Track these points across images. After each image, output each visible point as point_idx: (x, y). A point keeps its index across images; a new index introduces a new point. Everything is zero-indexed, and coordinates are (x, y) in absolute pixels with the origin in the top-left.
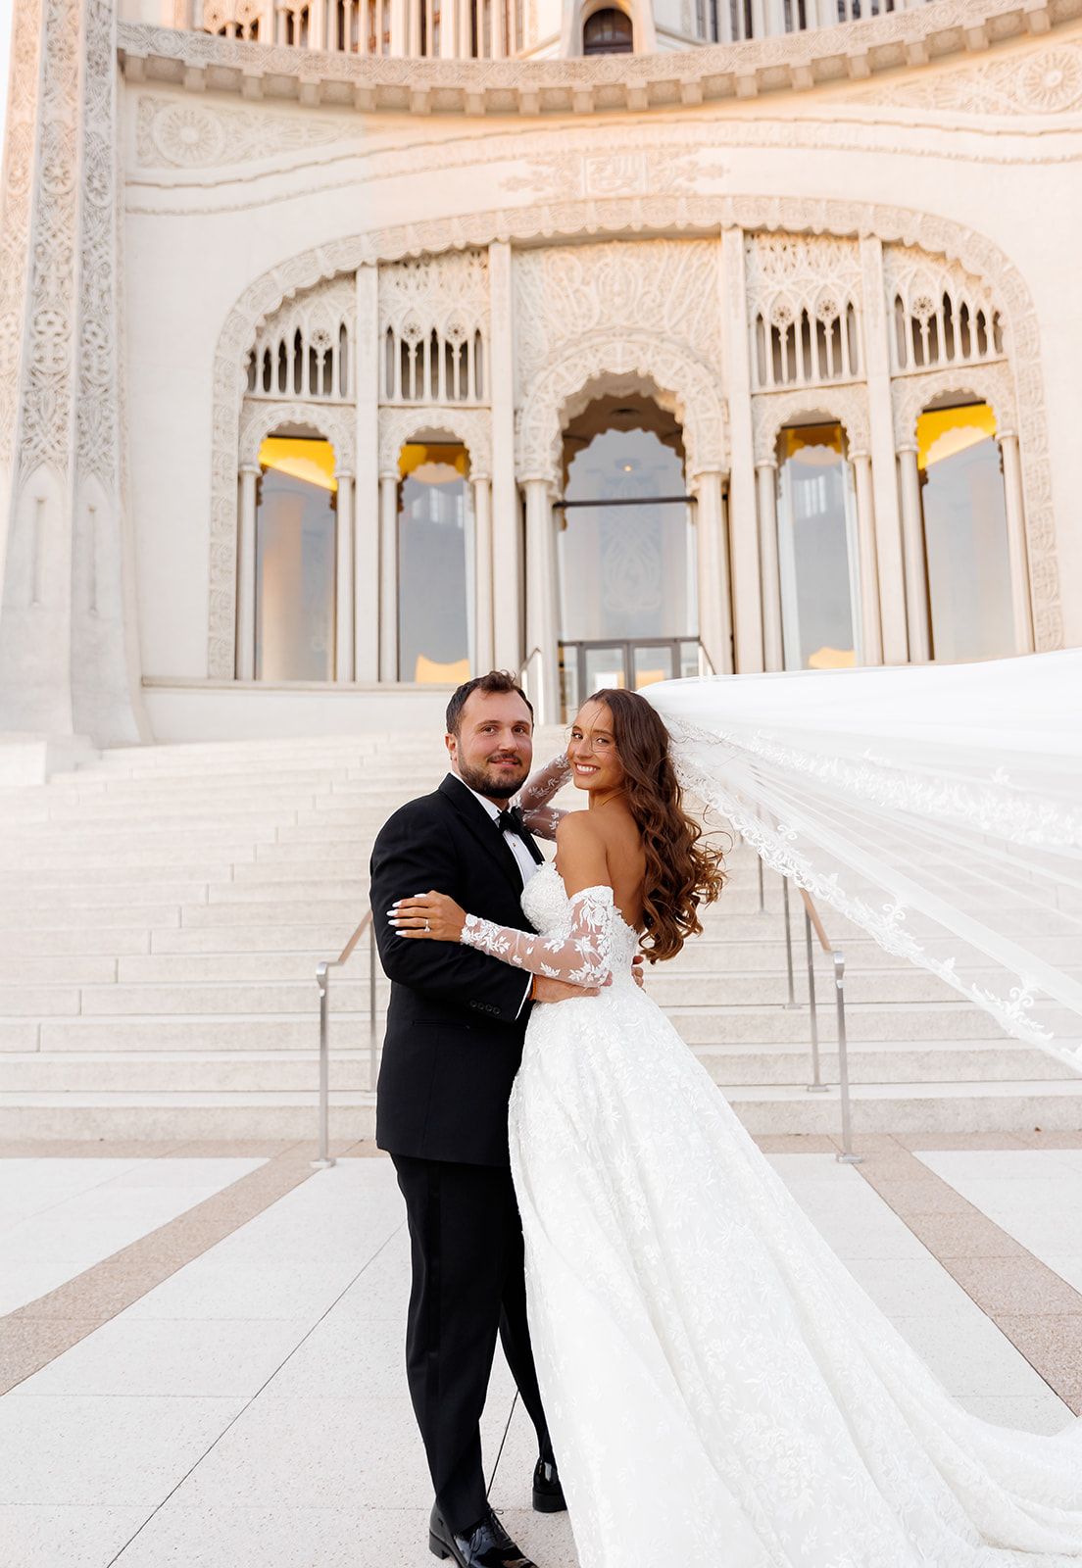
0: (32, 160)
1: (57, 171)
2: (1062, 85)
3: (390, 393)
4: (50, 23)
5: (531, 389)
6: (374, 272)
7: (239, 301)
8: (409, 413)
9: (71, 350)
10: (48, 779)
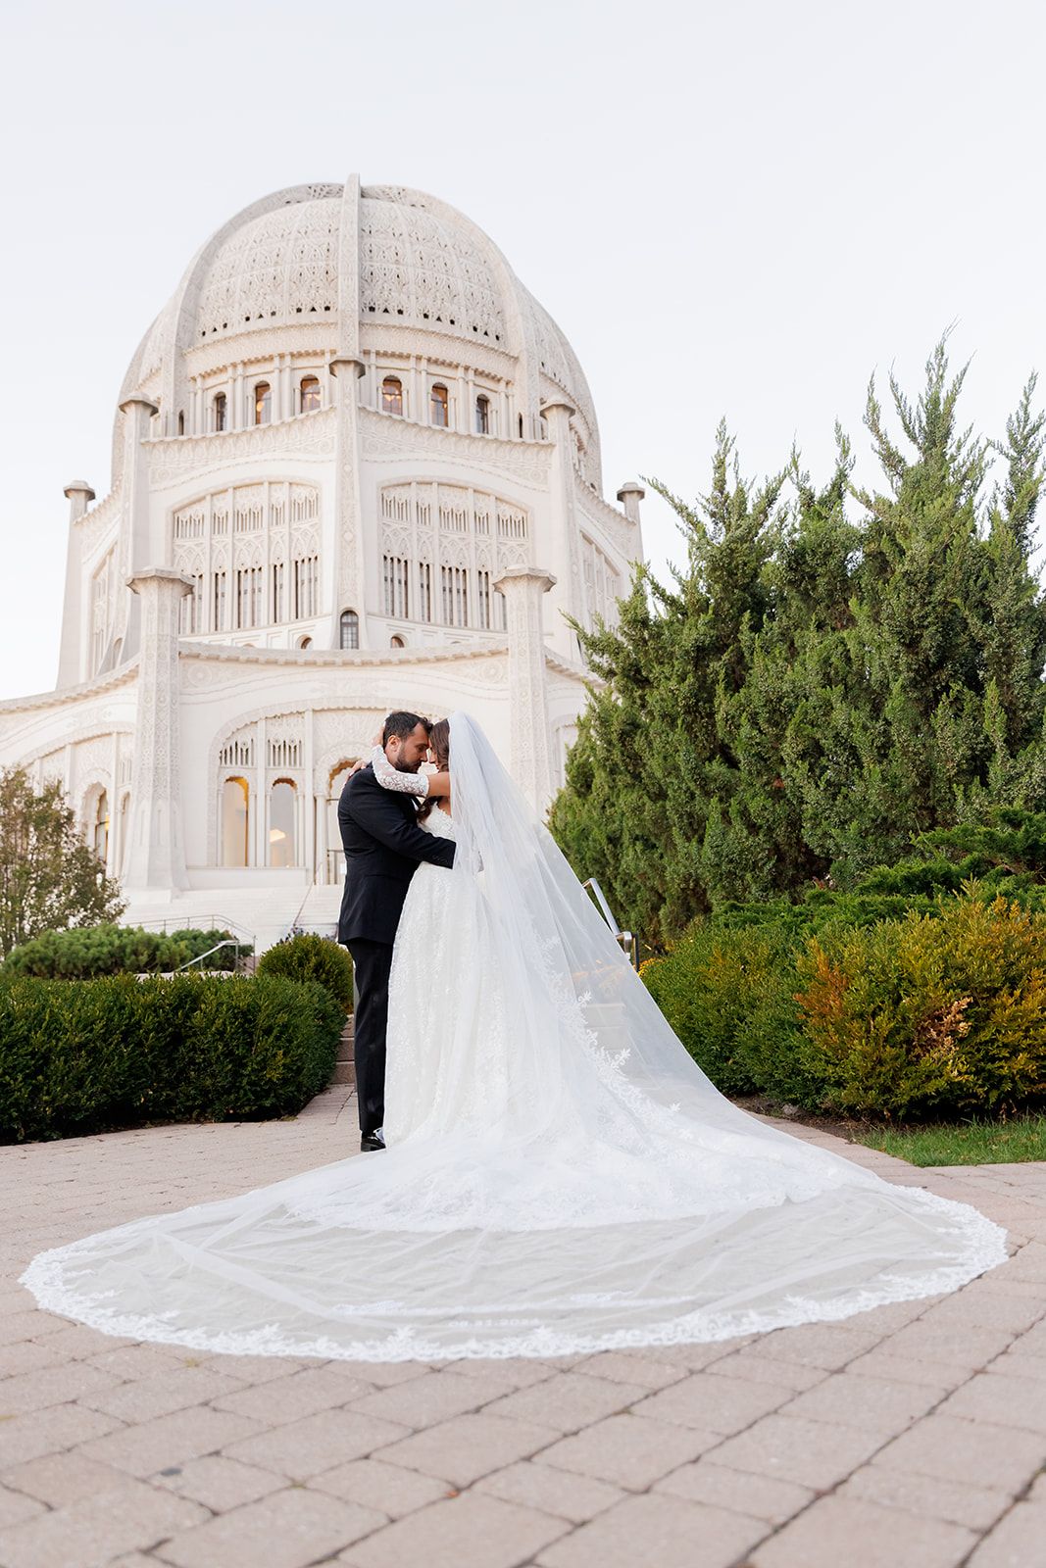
0: (153, 695)
1: (162, 699)
2: (495, 674)
3: (269, 764)
4: (158, 648)
5: (319, 763)
6: (264, 722)
7: (218, 734)
8: (276, 771)
9: (168, 759)
10: (171, 901)
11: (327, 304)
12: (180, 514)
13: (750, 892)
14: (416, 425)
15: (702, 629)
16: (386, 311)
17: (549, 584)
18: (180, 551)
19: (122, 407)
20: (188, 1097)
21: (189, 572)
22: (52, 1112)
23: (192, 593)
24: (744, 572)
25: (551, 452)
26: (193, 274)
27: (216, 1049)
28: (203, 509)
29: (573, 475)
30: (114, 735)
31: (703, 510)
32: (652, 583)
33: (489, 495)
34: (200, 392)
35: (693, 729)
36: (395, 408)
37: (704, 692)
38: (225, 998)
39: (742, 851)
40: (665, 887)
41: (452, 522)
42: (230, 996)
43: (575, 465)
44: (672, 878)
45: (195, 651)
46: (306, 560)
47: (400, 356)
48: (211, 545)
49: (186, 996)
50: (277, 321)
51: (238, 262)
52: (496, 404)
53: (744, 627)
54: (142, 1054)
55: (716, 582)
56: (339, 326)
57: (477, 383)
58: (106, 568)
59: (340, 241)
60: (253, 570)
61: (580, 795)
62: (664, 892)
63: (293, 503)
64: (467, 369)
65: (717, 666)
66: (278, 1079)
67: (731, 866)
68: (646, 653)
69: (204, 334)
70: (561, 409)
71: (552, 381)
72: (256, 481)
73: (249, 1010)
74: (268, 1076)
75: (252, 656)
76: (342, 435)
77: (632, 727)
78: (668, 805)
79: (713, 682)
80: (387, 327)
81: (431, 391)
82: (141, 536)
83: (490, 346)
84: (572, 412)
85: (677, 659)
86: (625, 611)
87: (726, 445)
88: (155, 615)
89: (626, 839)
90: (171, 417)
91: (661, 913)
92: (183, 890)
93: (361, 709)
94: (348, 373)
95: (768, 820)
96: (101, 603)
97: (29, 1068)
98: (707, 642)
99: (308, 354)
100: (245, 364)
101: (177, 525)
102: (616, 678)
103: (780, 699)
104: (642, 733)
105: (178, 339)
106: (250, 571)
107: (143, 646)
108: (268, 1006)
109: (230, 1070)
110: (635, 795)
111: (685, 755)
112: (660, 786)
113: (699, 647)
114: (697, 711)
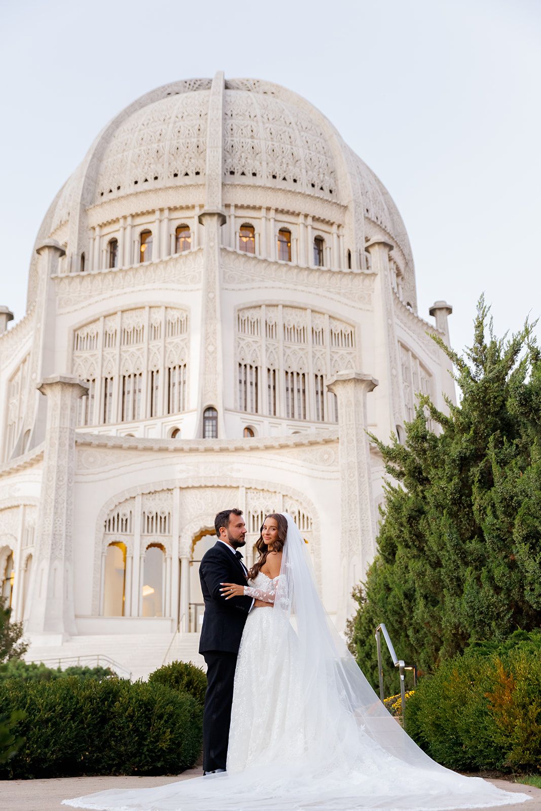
0: (54, 475)
1: (61, 479)
2: (328, 459)
3: (144, 532)
4: (59, 439)
5: (184, 530)
6: (140, 497)
7: (103, 507)
8: (149, 538)
9: (64, 528)
10: (62, 644)
11: (197, 170)
12: (79, 332)
13: (495, 636)
14: (265, 261)
15: (465, 444)
16: (243, 174)
17: (372, 385)
18: (78, 361)
19: (38, 251)
20: (109, 757)
21: (85, 377)
22: (31, 761)
23: (87, 394)
24: (495, 403)
25: (374, 280)
26: (96, 150)
27: (128, 727)
28: (98, 328)
29: (392, 297)
30: (22, 507)
31: (467, 357)
32: (431, 409)
33: (324, 314)
34: (97, 238)
35: (458, 515)
36: (249, 248)
37: (464, 489)
38: (134, 694)
39: (488, 607)
40: (442, 633)
41: (294, 336)
42: (137, 694)
43: (393, 289)
44: (447, 626)
45: (88, 440)
46: (177, 368)
47: (254, 208)
48: (103, 355)
49: (109, 693)
50: (159, 184)
51: (129, 140)
52: (330, 242)
53: (491, 445)
54: (83, 728)
55: (475, 410)
56: (207, 187)
57: (314, 226)
58: (20, 374)
59: (209, 122)
60: (135, 375)
61: (388, 561)
62: (442, 636)
63: (168, 323)
64: (306, 216)
65: (475, 471)
66: (166, 748)
67: (481, 616)
68: (426, 459)
69: (102, 194)
70: (382, 247)
71: (375, 223)
72: (139, 306)
73: (149, 703)
74: (160, 746)
75: (133, 444)
76: (207, 270)
77: (418, 513)
78: (443, 571)
79: (472, 481)
80: (244, 186)
81: (278, 234)
82: (49, 350)
83: (325, 198)
84: (391, 248)
85: (447, 465)
86: (410, 429)
87: (484, 311)
88: (58, 411)
89: (418, 595)
90: (75, 257)
91: (440, 653)
92: (72, 635)
93: (219, 487)
94: (214, 222)
95: (506, 584)
96: (15, 401)
97: (18, 732)
98: (468, 454)
99: (182, 208)
100: (133, 216)
101: (77, 339)
102: (405, 477)
103: (512, 498)
104: (424, 517)
105: (83, 198)
106: (132, 376)
107: (48, 437)
108: (160, 701)
109: (136, 741)
110: (420, 563)
111: (449, 536)
112: (438, 557)
113: (461, 457)
114: (461, 503)
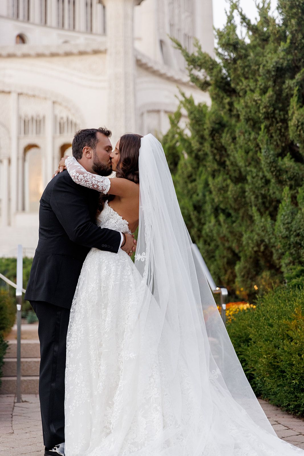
15: (282, 54)
32: (241, 14)
40: (241, 249)
44: (248, 244)
55: (293, 18)
62: (240, 252)
65: (291, 83)
67: (297, 239)
68: (235, 70)
77: (221, 126)
78: (247, 187)
79: (287, 95)
85: (260, 76)
86: (220, 35)
89: (208, 208)
91: (237, 267)
98: (284, 64)
102: (210, 88)
104: (228, 131)
110: (221, 178)
111: (265, 152)
112: (240, 173)
113: (278, 68)
114: (274, 117)
